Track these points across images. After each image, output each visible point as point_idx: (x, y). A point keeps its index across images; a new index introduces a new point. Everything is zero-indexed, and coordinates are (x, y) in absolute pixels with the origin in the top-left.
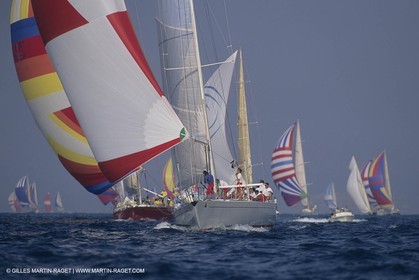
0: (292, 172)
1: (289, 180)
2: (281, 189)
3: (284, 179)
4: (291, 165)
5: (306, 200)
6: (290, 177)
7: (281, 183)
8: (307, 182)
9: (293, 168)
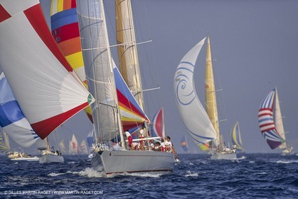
0: (273, 126)
1: (271, 131)
2: (267, 137)
3: (268, 130)
4: (272, 122)
5: (285, 144)
6: (272, 129)
7: (266, 133)
8: (285, 131)
9: (274, 123)
